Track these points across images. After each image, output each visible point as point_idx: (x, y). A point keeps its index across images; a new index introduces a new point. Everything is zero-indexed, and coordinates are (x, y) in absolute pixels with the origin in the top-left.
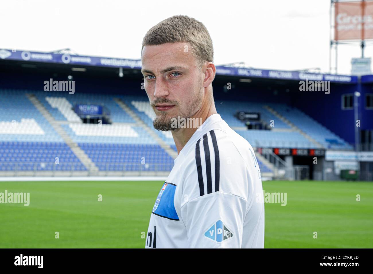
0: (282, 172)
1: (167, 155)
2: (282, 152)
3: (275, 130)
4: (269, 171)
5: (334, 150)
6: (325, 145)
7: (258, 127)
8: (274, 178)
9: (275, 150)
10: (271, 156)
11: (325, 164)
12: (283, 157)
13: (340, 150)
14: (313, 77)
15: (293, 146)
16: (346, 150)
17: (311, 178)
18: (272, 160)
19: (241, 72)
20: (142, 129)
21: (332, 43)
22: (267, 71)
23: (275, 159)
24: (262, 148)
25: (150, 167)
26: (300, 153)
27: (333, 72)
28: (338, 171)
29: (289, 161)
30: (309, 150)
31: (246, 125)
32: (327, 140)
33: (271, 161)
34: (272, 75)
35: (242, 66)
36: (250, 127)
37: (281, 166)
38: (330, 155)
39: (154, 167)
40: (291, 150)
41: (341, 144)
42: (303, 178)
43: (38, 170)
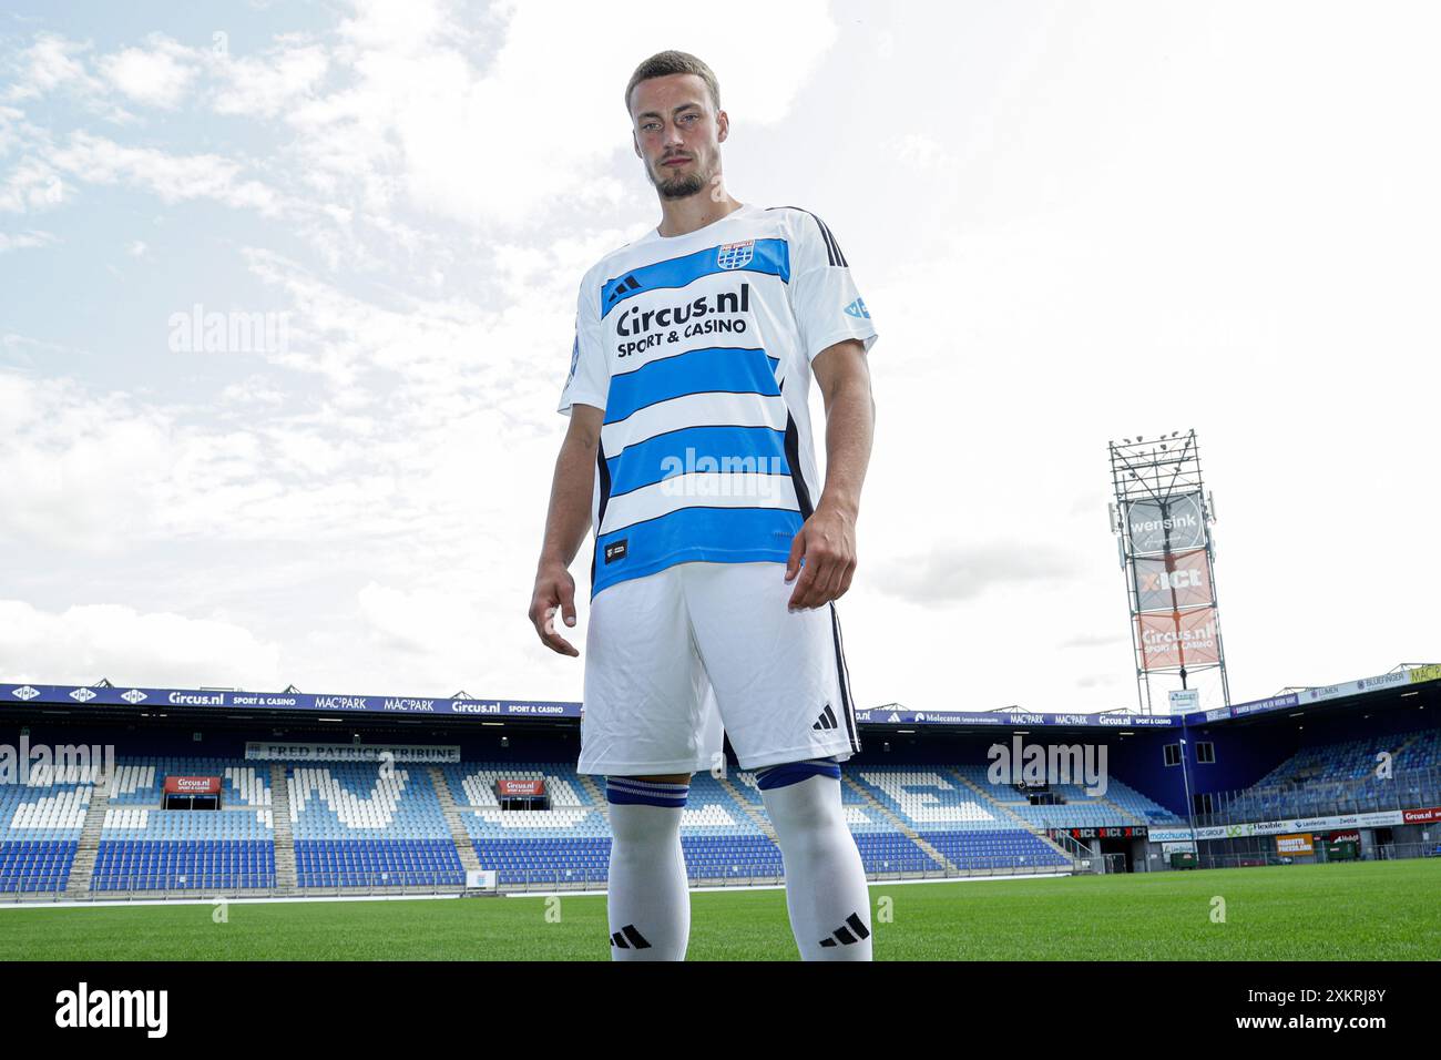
0: (1086, 863)
1: (915, 847)
2: (1083, 834)
3: (1071, 803)
4: (1068, 863)
5: (1159, 827)
6: (1146, 821)
7: (1046, 800)
8: (1074, 873)
9: (1073, 832)
10: (1067, 840)
11: (1148, 848)
12: (1086, 842)
13: (1167, 826)
14: (1118, 722)
15: (1100, 824)
16: (1177, 826)
17: (1130, 869)
18: (1070, 847)
19: (1014, 720)
20: (877, 811)
21: (1139, 672)
22: (1052, 716)
23: (1074, 843)
24: (1054, 830)
25: (890, 865)
26: (1110, 833)
27: (1146, 713)
28: (1167, 858)
29: (1095, 847)
30: (1123, 829)
31: (1028, 798)
32: (1147, 813)
33: (1068, 850)
34: (1060, 721)
35: (1014, 711)
36: (1034, 801)
37: (1084, 854)
38: (1154, 835)
39: (897, 865)
40: (1097, 830)
41: (1170, 818)
42: (1117, 871)
43: (729, 877)
